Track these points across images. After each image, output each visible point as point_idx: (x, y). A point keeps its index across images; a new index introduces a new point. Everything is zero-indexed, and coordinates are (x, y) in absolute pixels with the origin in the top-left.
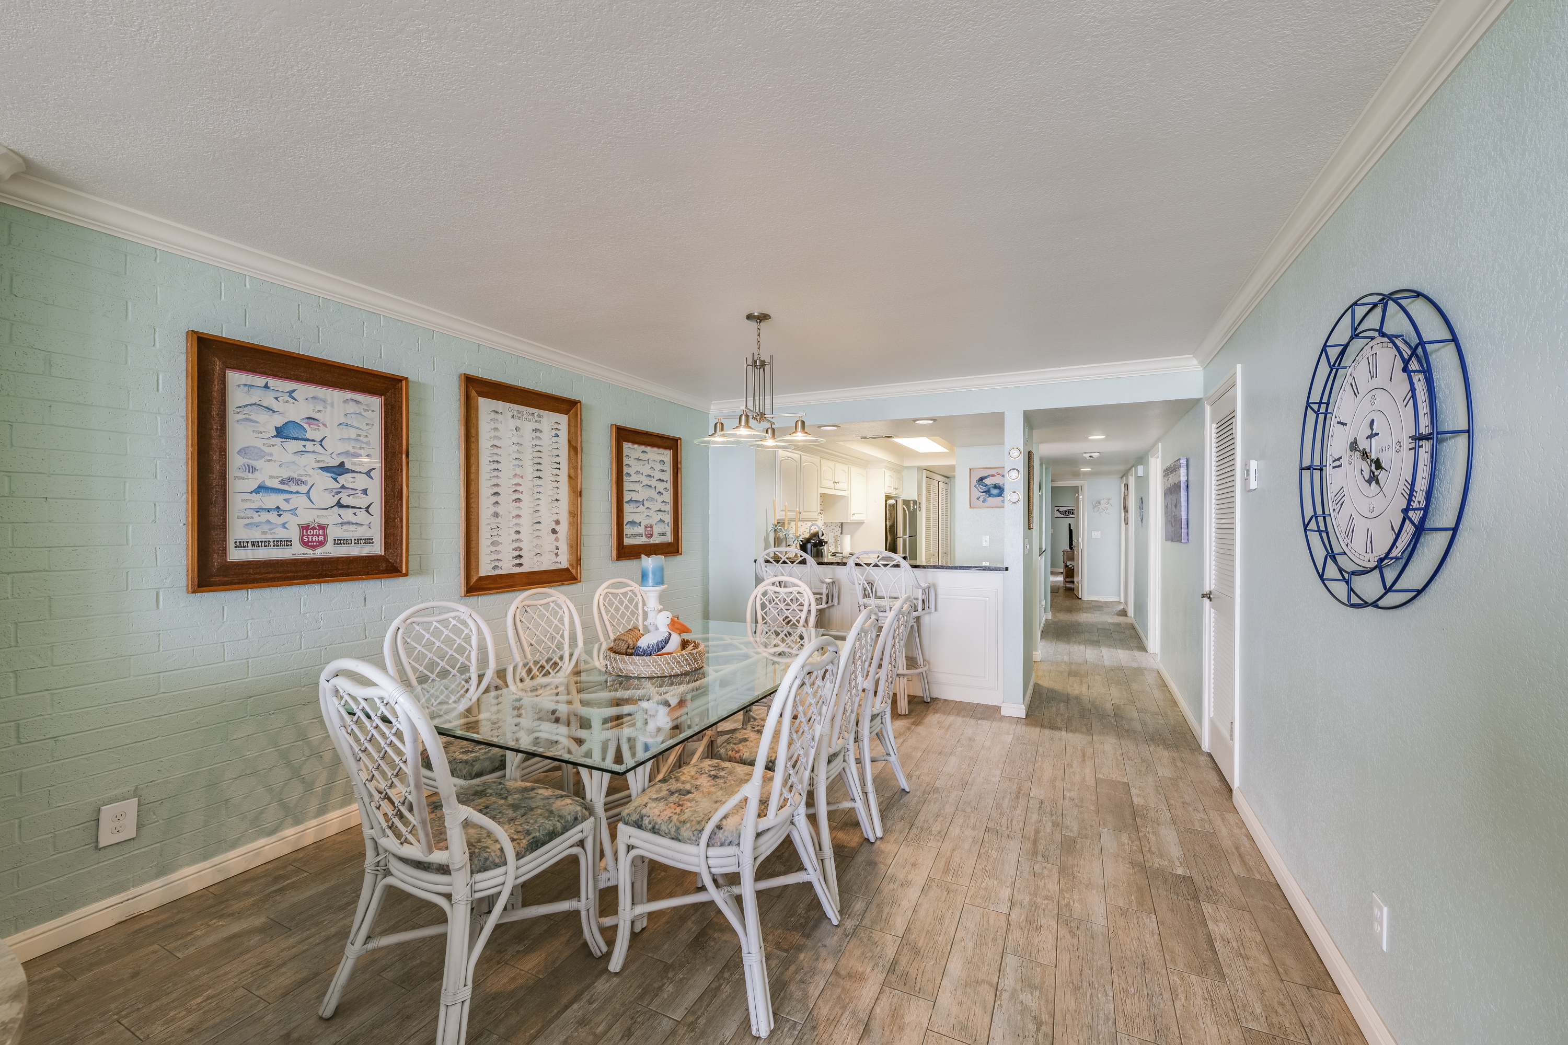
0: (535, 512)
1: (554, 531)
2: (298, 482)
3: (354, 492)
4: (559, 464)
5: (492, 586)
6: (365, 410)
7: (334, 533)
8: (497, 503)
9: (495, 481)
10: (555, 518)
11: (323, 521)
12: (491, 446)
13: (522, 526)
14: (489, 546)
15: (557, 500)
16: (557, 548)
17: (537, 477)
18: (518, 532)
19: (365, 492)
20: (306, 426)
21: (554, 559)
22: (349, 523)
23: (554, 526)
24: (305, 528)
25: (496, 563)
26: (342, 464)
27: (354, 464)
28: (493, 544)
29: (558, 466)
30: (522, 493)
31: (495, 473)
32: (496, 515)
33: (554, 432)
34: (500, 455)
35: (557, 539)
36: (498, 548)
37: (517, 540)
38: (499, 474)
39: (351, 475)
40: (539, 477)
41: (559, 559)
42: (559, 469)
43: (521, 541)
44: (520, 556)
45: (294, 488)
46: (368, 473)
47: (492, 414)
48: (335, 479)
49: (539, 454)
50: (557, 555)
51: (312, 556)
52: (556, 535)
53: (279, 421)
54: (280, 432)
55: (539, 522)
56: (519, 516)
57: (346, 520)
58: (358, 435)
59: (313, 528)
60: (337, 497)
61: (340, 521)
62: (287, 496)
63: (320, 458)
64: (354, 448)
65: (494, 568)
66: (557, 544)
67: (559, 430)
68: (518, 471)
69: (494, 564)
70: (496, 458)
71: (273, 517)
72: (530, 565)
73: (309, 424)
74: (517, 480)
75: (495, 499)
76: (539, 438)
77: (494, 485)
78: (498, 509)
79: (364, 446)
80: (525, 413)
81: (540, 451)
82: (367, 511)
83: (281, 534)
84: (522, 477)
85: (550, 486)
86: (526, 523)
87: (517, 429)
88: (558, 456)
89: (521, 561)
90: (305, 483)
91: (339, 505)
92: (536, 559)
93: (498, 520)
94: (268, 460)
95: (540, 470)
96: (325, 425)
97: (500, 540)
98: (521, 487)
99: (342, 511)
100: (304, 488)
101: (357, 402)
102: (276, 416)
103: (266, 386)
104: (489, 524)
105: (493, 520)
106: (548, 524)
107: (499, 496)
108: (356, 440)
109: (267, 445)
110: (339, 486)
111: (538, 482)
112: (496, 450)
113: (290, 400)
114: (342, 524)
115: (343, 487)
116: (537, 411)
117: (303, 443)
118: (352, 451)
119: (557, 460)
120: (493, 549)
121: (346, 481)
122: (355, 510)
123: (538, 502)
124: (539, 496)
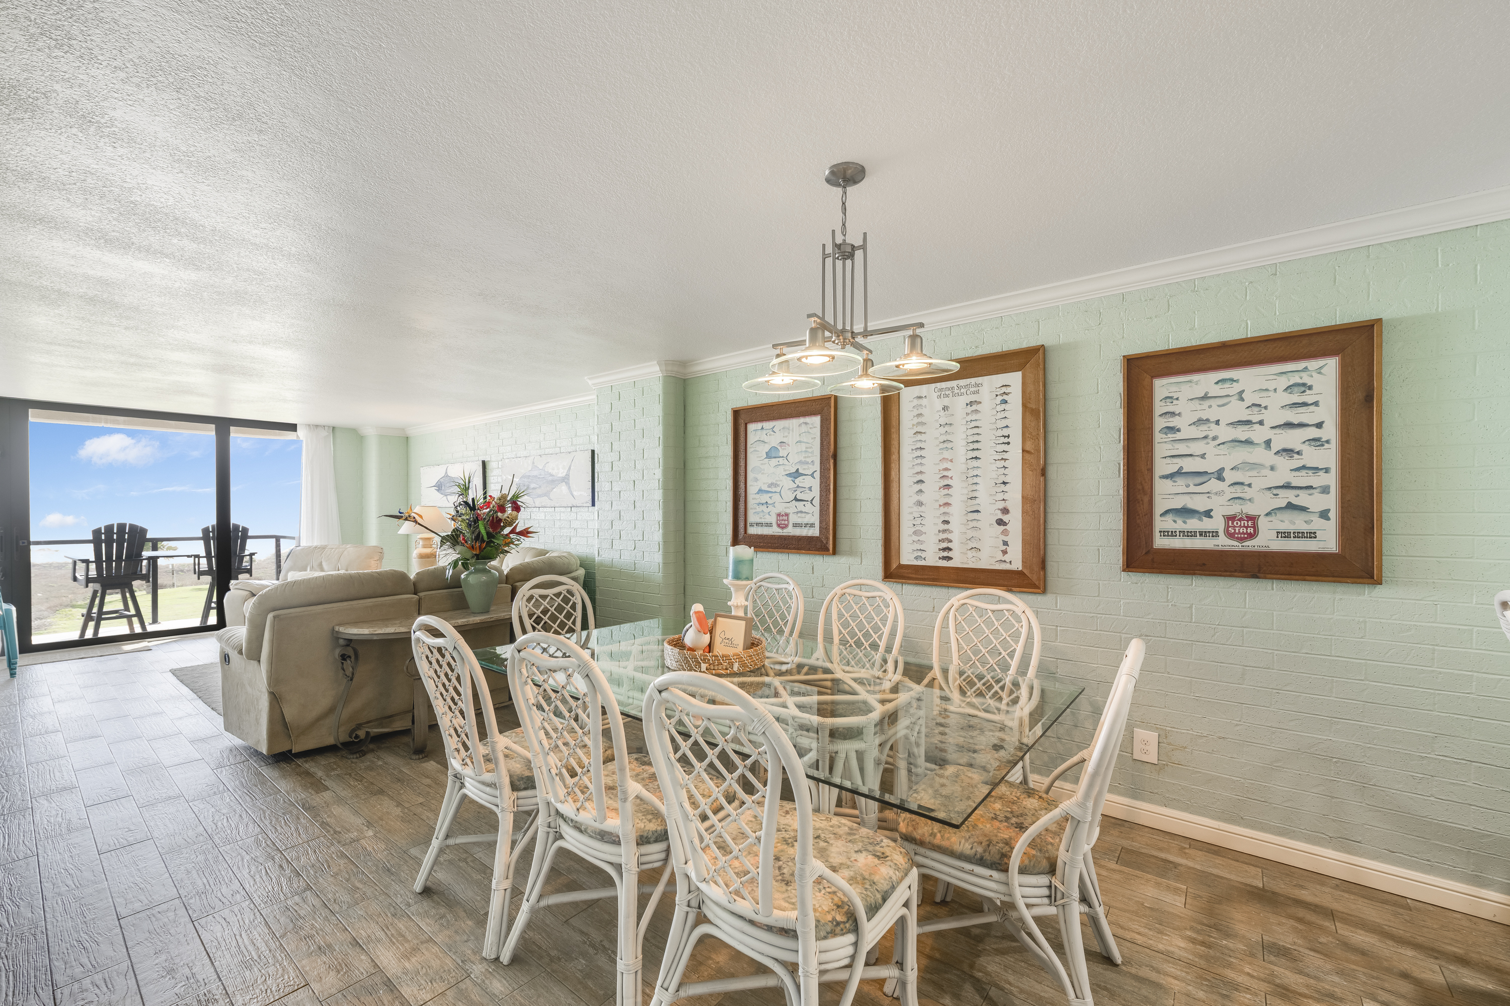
0: (971, 499)
1: (1000, 522)
2: (776, 485)
3: (804, 489)
4: (1008, 437)
5: (914, 576)
6: (811, 428)
7: (793, 519)
8: (921, 491)
9: (918, 469)
10: (1001, 505)
11: (788, 511)
12: (915, 434)
13: (952, 515)
14: (911, 535)
15: (1004, 483)
16: (1005, 543)
17: (972, 458)
18: (946, 522)
19: (810, 489)
20: (779, 448)
21: (1000, 556)
22: (801, 512)
23: (1000, 515)
24: (779, 515)
25: (919, 554)
26: (798, 470)
27: (804, 469)
28: (915, 533)
29: (1006, 440)
30: (951, 478)
31: (919, 461)
32: (920, 504)
33: (1000, 398)
34: (925, 441)
35: (1005, 533)
36: (921, 538)
37: (944, 531)
38: (923, 461)
39: (804, 477)
40: (976, 458)
41: (1007, 558)
42: (1008, 443)
43: (951, 532)
44: (950, 549)
45: (773, 490)
46: (812, 475)
47: (915, 400)
48: (794, 482)
49: (976, 431)
50: (1005, 552)
51: (781, 534)
52: (1005, 527)
53: (767, 448)
54: (769, 456)
55: (978, 511)
56: (947, 504)
57: (799, 510)
58: (807, 448)
59: (783, 516)
60: (795, 494)
61: (796, 510)
62: (770, 495)
63: (787, 468)
64: (805, 457)
65: (916, 558)
66: (1006, 539)
67: (1007, 394)
68: (947, 454)
69: (916, 554)
70: (919, 445)
71: (764, 508)
72: (960, 559)
73: (781, 446)
74: (946, 465)
75: (918, 487)
76: (976, 411)
77: (917, 473)
78: (922, 498)
79: (810, 455)
80: (956, 388)
81: (978, 427)
82: (811, 503)
83: (768, 519)
84: (951, 461)
85: (994, 467)
86: (957, 514)
87: (945, 408)
88: (1007, 426)
89: (950, 554)
90: (778, 485)
91: (796, 499)
92: (970, 554)
93: (921, 509)
94: (763, 474)
95: (977, 449)
96: (789, 445)
97: (923, 529)
98: (950, 472)
99: (797, 503)
100: (778, 489)
101: (806, 423)
102: (766, 445)
103: (762, 428)
104: (911, 513)
105: (916, 509)
106: (990, 513)
107: (923, 484)
108: (806, 451)
109: (762, 464)
110: (796, 486)
111: (975, 463)
112: (919, 437)
113: (773, 433)
114: (797, 513)
115: (798, 487)
116: (973, 381)
117: (778, 459)
118: (803, 460)
119: (1006, 432)
120: (916, 538)
121: (800, 482)
122: (804, 503)
123: (974, 487)
124: (976, 480)
